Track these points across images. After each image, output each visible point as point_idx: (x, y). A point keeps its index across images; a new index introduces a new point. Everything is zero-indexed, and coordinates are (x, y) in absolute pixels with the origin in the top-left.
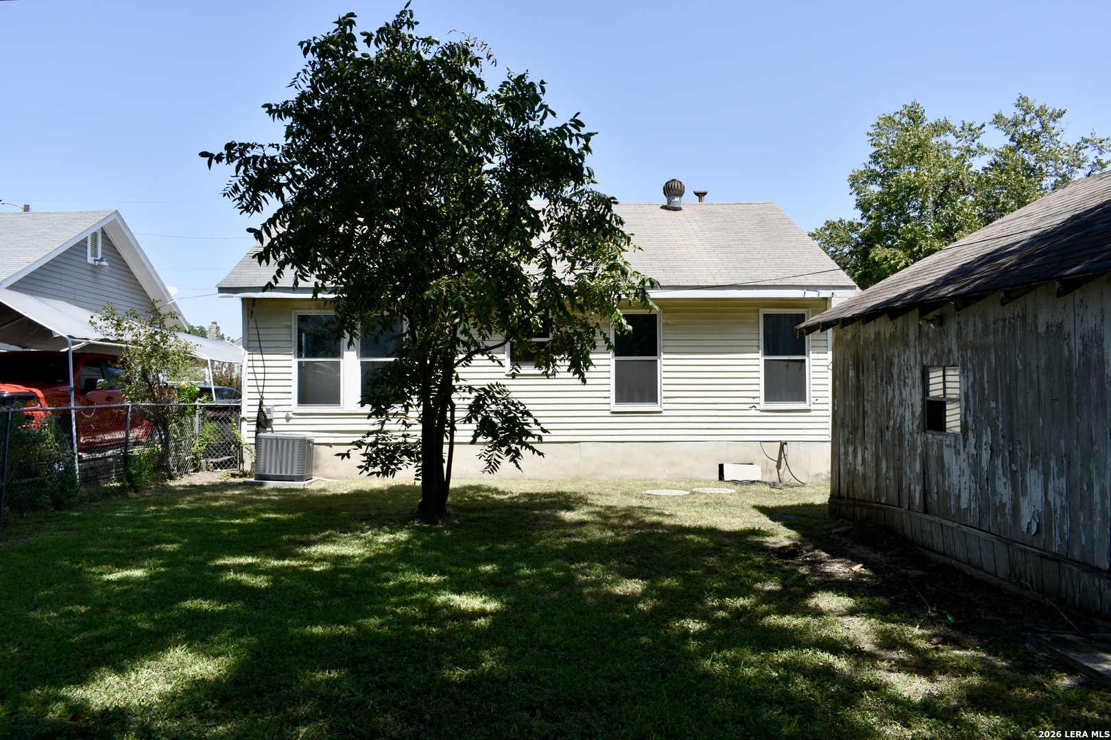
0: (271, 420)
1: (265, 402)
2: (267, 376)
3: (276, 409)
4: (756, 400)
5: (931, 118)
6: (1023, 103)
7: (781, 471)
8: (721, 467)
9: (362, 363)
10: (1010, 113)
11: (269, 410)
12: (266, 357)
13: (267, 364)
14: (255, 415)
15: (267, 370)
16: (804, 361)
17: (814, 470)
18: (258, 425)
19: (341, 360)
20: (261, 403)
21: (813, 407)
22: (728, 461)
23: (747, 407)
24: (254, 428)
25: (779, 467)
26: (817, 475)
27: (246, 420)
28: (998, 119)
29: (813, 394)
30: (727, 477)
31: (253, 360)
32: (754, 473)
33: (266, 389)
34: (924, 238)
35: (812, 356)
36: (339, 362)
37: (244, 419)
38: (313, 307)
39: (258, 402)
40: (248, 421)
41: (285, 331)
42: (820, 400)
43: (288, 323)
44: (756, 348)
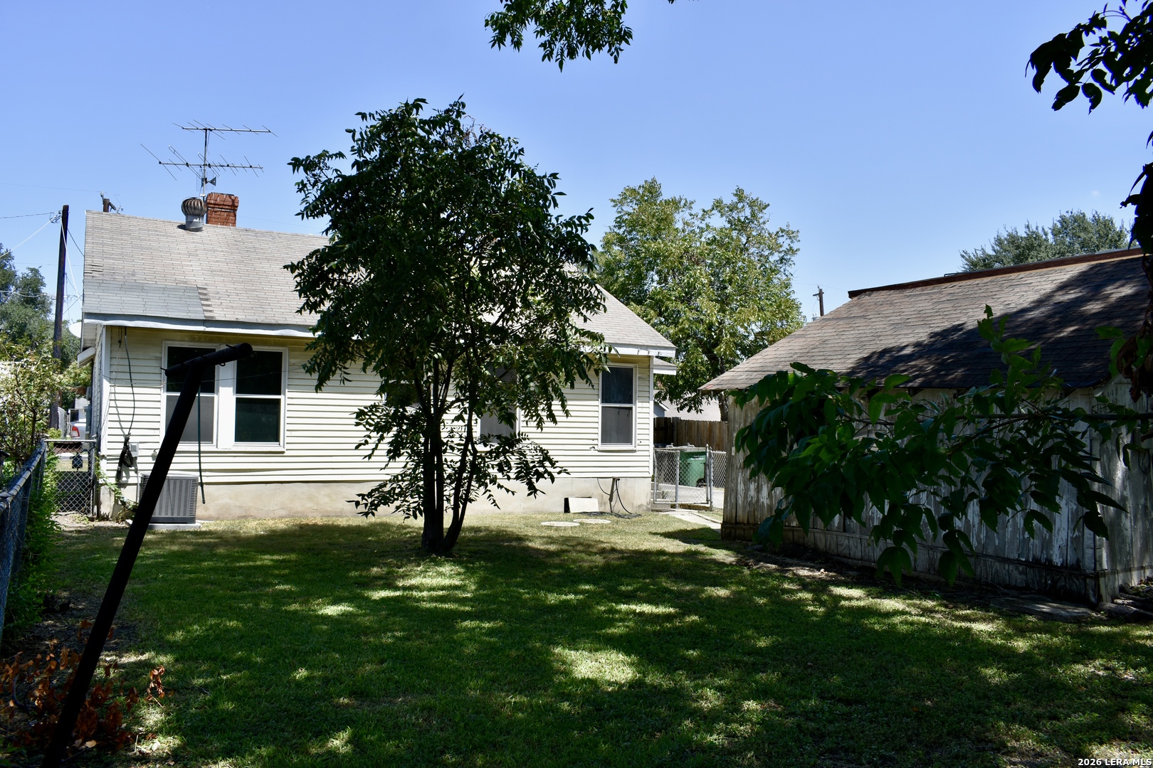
0: (136, 458)
1: (131, 439)
2: (137, 411)
3: (141, 446)
4: (595, 442)
5: (666, 194)
6: (740, 194)
7: (613, 503)
8: (566, 501)
9: (238, 400)
10: (729, 199)
11: (135, 449)
12: (136, 390)
13: (137, 397)
14: (120, 452)
15: (137, 404)
16: (631, 408)
17: (638, 503)
18: (120, 464)
19: (215, 396)
20: (127, 440)
21: (638, 448)
22: (572, 495)
23: (588, 447)
24: (116, 466)
25: (611, 500)
26: (640, 506)
27: (105, 458)
28: (718, 205)
29: (638, 437)
30: (573, 508)
31: (115, 393)
32: (593, 506)
33: (134, 425)
34: (668, 299)
35: (639, 404)
36: (213, 399)
37: (103, 457)
38: (187, 339)
39: (123, 439)
40: (108, 460)
41: (155, 363)
42: (643, 443)
43: (158, 355)
44: (596, 397)
